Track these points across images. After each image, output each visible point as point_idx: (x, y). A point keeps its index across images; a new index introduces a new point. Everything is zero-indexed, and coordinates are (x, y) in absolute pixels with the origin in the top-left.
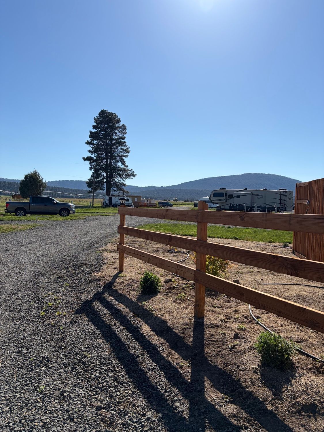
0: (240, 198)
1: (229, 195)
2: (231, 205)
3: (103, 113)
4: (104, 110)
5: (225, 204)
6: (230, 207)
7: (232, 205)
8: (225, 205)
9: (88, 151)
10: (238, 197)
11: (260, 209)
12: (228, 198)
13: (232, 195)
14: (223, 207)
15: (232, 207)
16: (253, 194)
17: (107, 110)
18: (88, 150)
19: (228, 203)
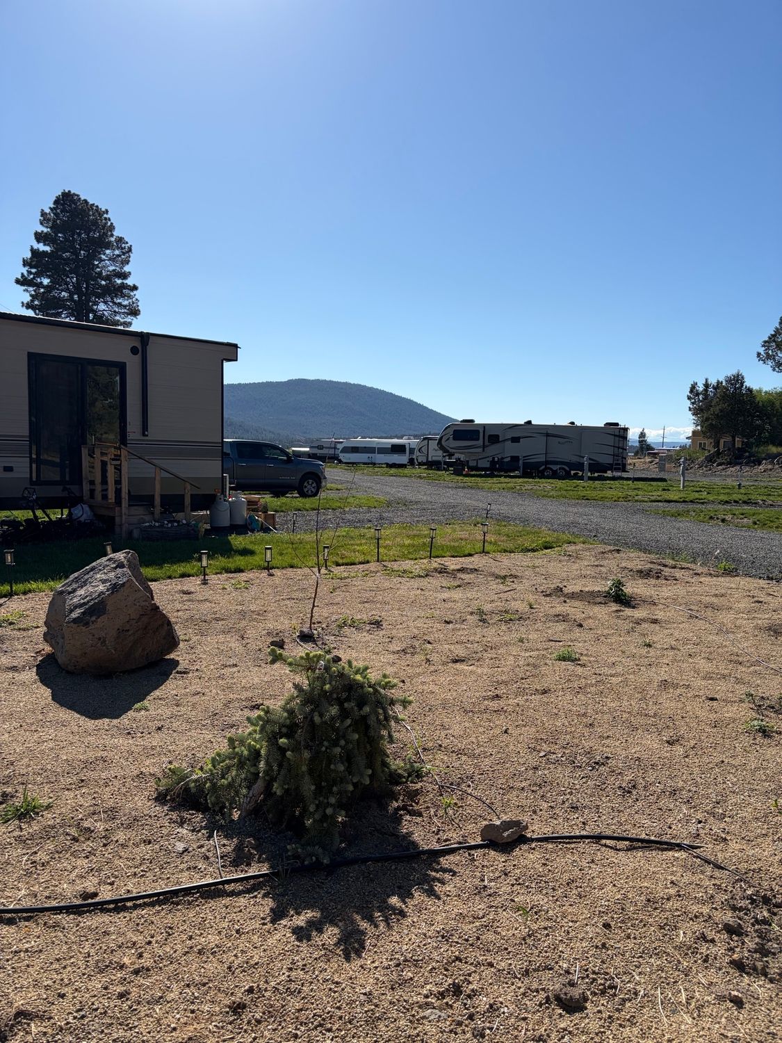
0: (519, 442)
1: (490, 436)
2: (494, 458)
3: (67, 201)
4: (69, 191)
5: (480, 457)
6: (493, 462)
7: (496, 459)
8: (480, 459)
9: (23, 306)
10: (516, 440)
11: (563, 466)
12: (487, 443)
13: (497, 436)
14: (475, 465)
15: (497, 462)
16: (548, 435)
17: (77, 193)
18: (23, 303)
19: (487, 455)
